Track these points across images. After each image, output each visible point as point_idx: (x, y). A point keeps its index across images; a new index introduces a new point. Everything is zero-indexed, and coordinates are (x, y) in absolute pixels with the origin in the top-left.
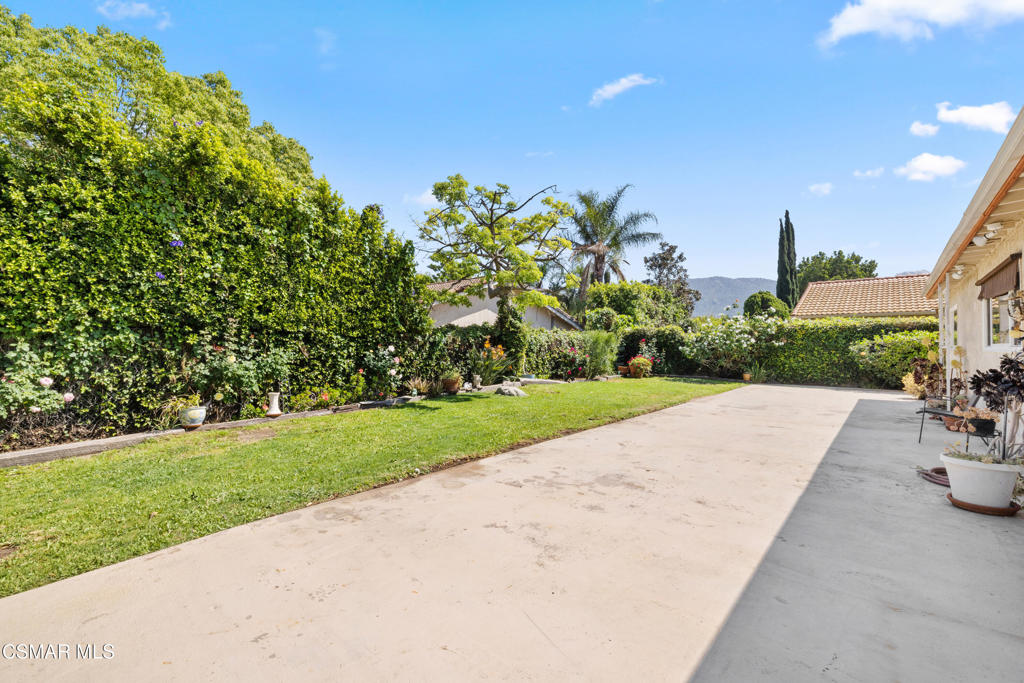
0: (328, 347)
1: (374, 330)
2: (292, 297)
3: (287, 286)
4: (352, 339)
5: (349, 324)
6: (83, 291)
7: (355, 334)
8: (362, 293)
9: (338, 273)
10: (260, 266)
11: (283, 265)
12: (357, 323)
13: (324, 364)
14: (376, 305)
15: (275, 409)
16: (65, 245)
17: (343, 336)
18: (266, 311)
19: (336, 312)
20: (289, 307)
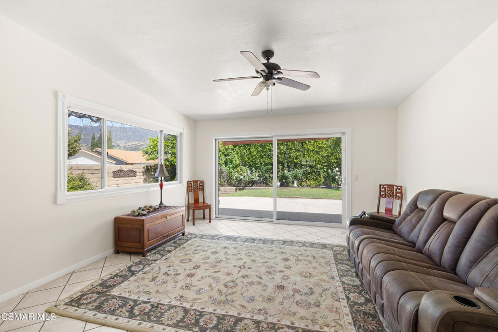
0: (317, 169)
1: (333, 163)
2: (304, 154)
3: (302, 152)
4: (325, 166)
5: (323, 161)
6: (262, 157)
7: (325, 164)
8: (327, 150)
9: (317, 145)
10: (294, 147)
11: (300, 146)
12: (326, 161)
13: (316, 174)
14: (331, 154)
15: (295, 185)
16: (259, 149)
17: (321, 165)
18: (296, 159)
19: (318, 158)
20: (303, 157)
